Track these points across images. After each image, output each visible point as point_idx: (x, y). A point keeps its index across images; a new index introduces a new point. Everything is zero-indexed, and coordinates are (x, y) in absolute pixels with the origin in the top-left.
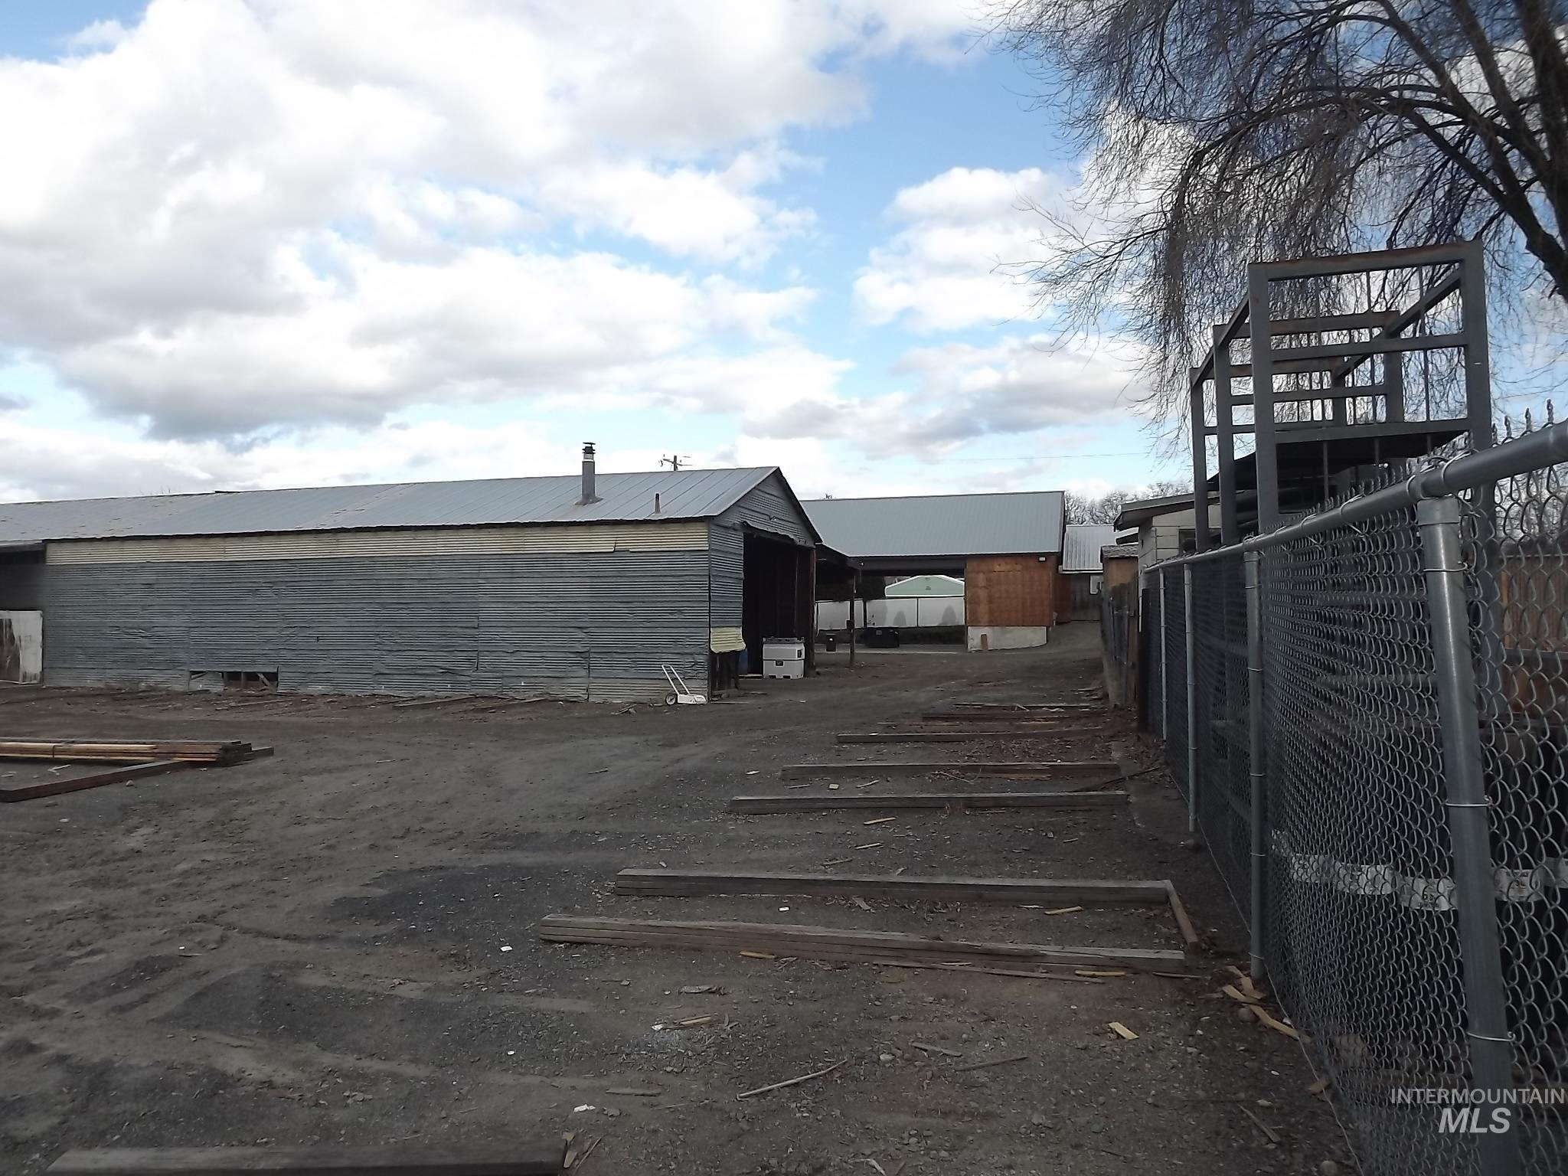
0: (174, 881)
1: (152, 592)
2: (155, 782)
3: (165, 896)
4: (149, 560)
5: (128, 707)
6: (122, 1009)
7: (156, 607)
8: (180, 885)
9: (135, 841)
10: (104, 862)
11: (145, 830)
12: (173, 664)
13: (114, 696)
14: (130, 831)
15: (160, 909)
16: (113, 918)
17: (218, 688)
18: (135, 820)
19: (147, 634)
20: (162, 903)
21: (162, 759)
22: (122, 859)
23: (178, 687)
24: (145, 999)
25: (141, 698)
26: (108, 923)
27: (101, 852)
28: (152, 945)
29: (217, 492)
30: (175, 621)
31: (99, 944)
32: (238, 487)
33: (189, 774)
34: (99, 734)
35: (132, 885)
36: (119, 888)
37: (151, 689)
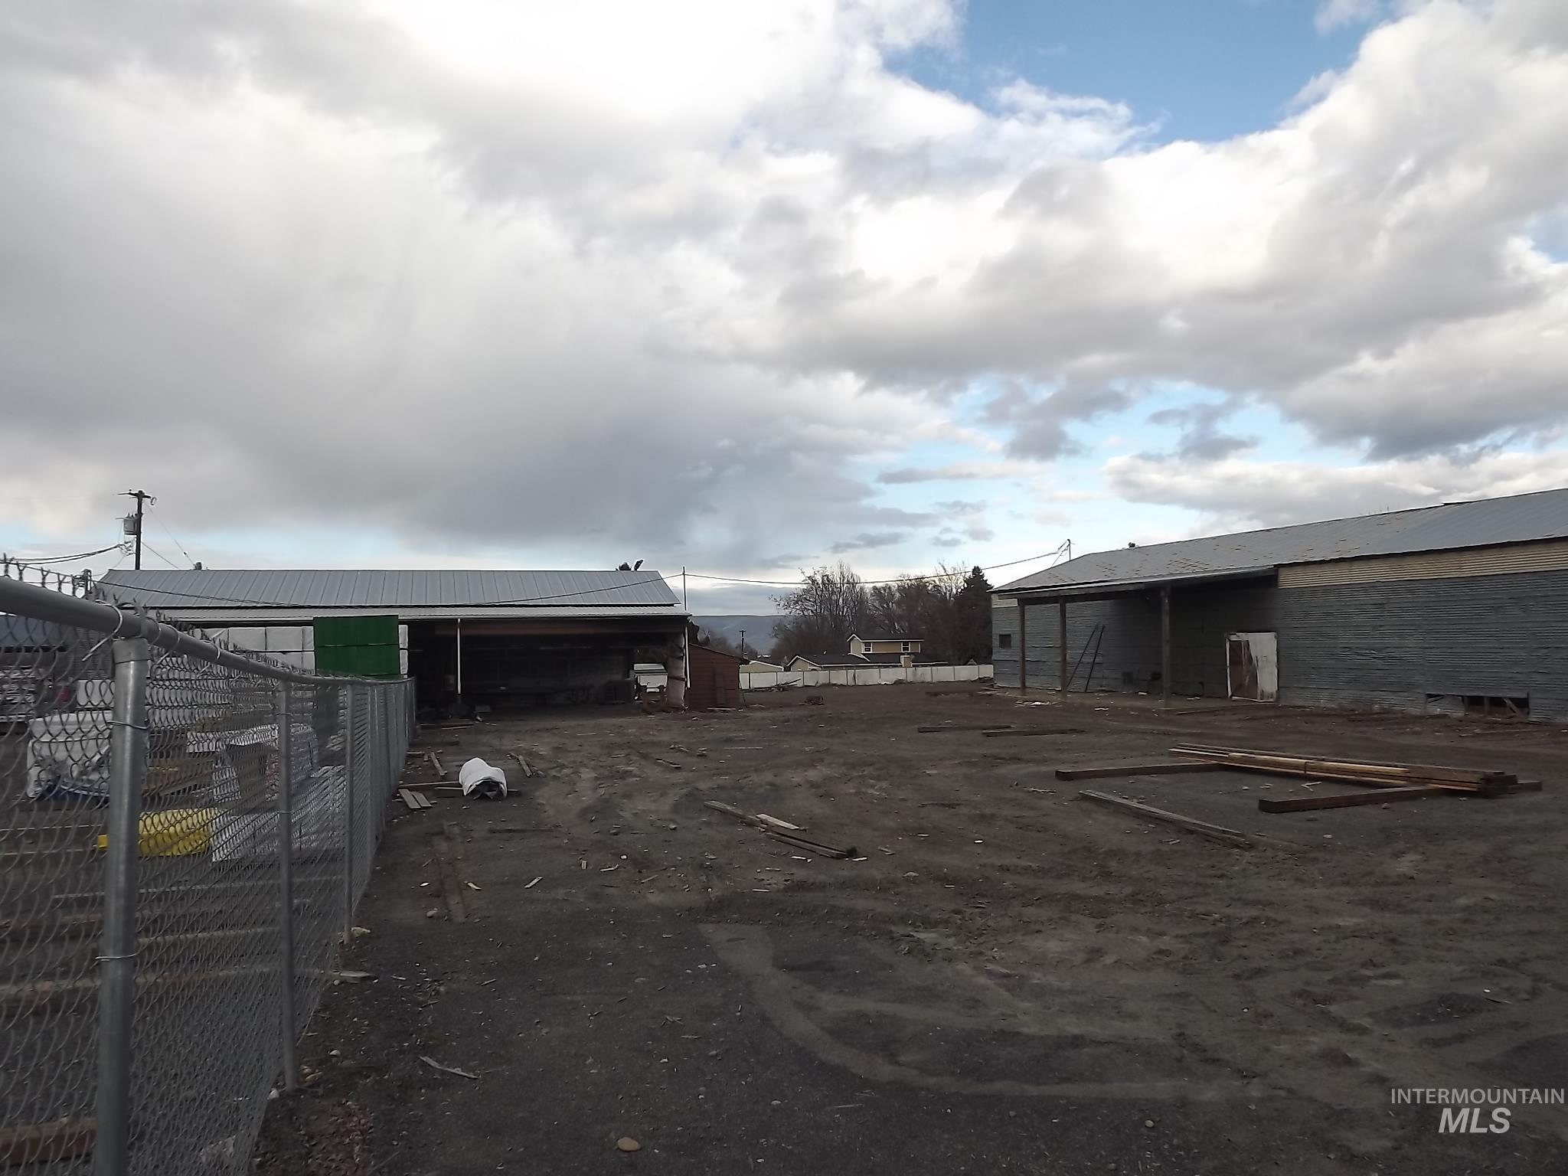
0: (1458, 915)
1: (1383, 612)
2: (1413, 808)
3: (1452, 929)
4: (1378, 579)
5: (1365, 729)
6: (1437, 1043)
7: (1388, 628)
8: (1466, 921)
9: (1406, 865)
10: (1377, 884)
11: (1412, 857)
12: (1410, 687)
13: (1352, 717)
14: (1398, 855)
15: (1449, 944)
16: (1402, 944)
17: (1460, 713)
18: (1401, 845)
19: (1381, 655)
20: (1451, 937)
21: (1416, 783)
22: (1396, 884)
23: (1415, 711)
24: (1461, 1038)
25: (1376, 720)
26: (1398, 948)
27: (1372, 873)
28: (1452, 980)
29: (1446, 504)
30: (1410, 642)
31: (1393, 968)
32: (1465, 498)
33: (1447, 802)
34: (1343, 753)
35: (1412, 912)
36: (1400, 913)
37: (1384, 711)
